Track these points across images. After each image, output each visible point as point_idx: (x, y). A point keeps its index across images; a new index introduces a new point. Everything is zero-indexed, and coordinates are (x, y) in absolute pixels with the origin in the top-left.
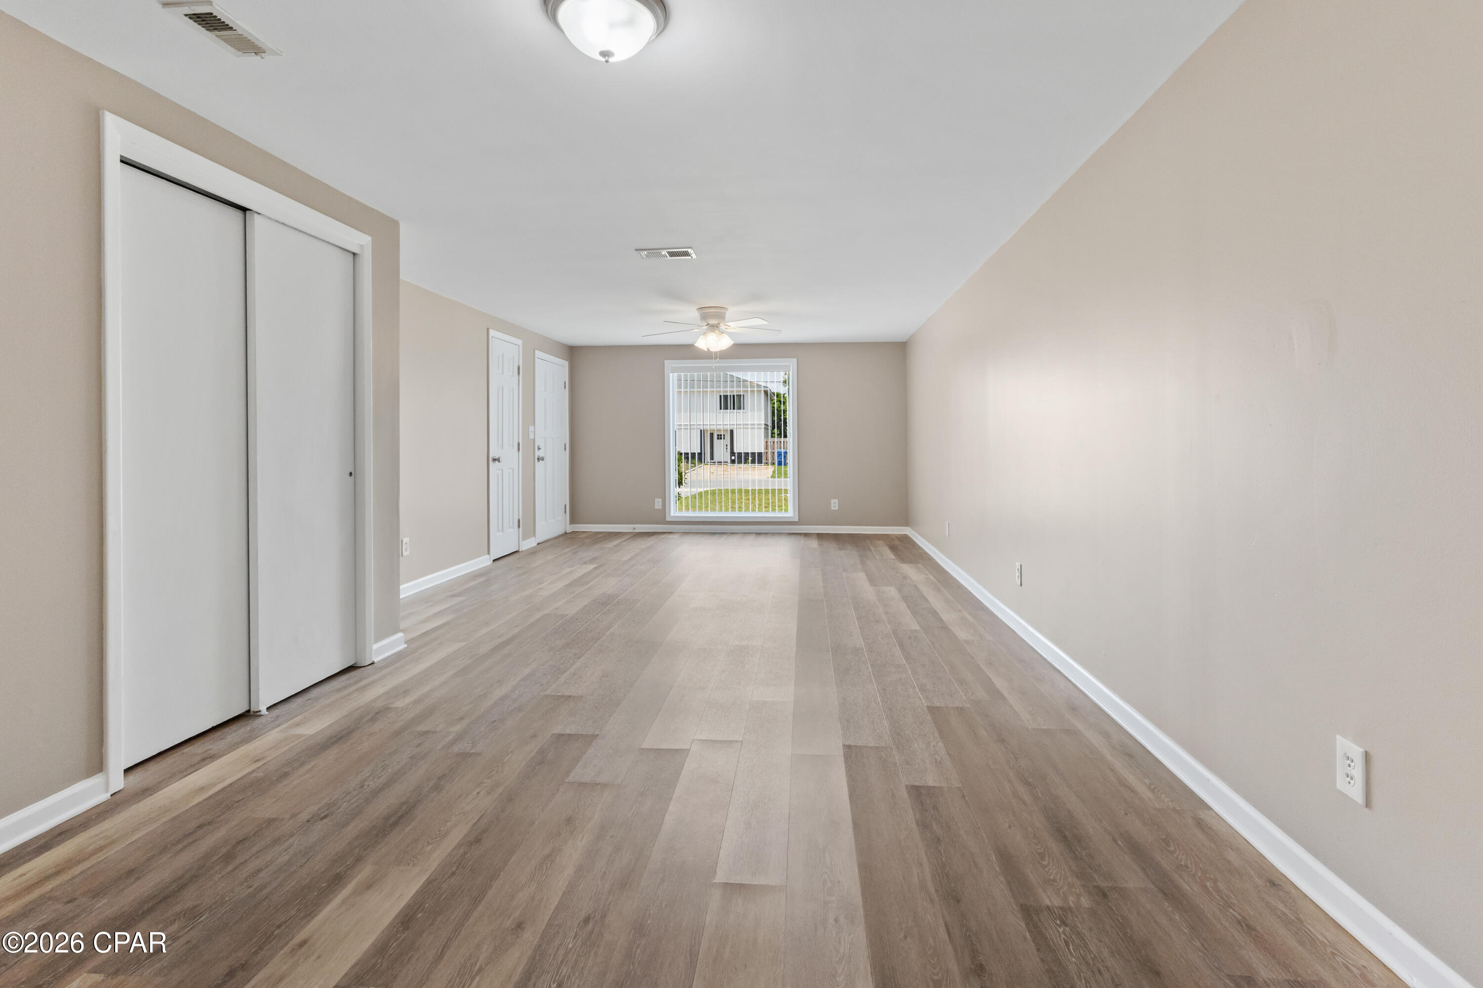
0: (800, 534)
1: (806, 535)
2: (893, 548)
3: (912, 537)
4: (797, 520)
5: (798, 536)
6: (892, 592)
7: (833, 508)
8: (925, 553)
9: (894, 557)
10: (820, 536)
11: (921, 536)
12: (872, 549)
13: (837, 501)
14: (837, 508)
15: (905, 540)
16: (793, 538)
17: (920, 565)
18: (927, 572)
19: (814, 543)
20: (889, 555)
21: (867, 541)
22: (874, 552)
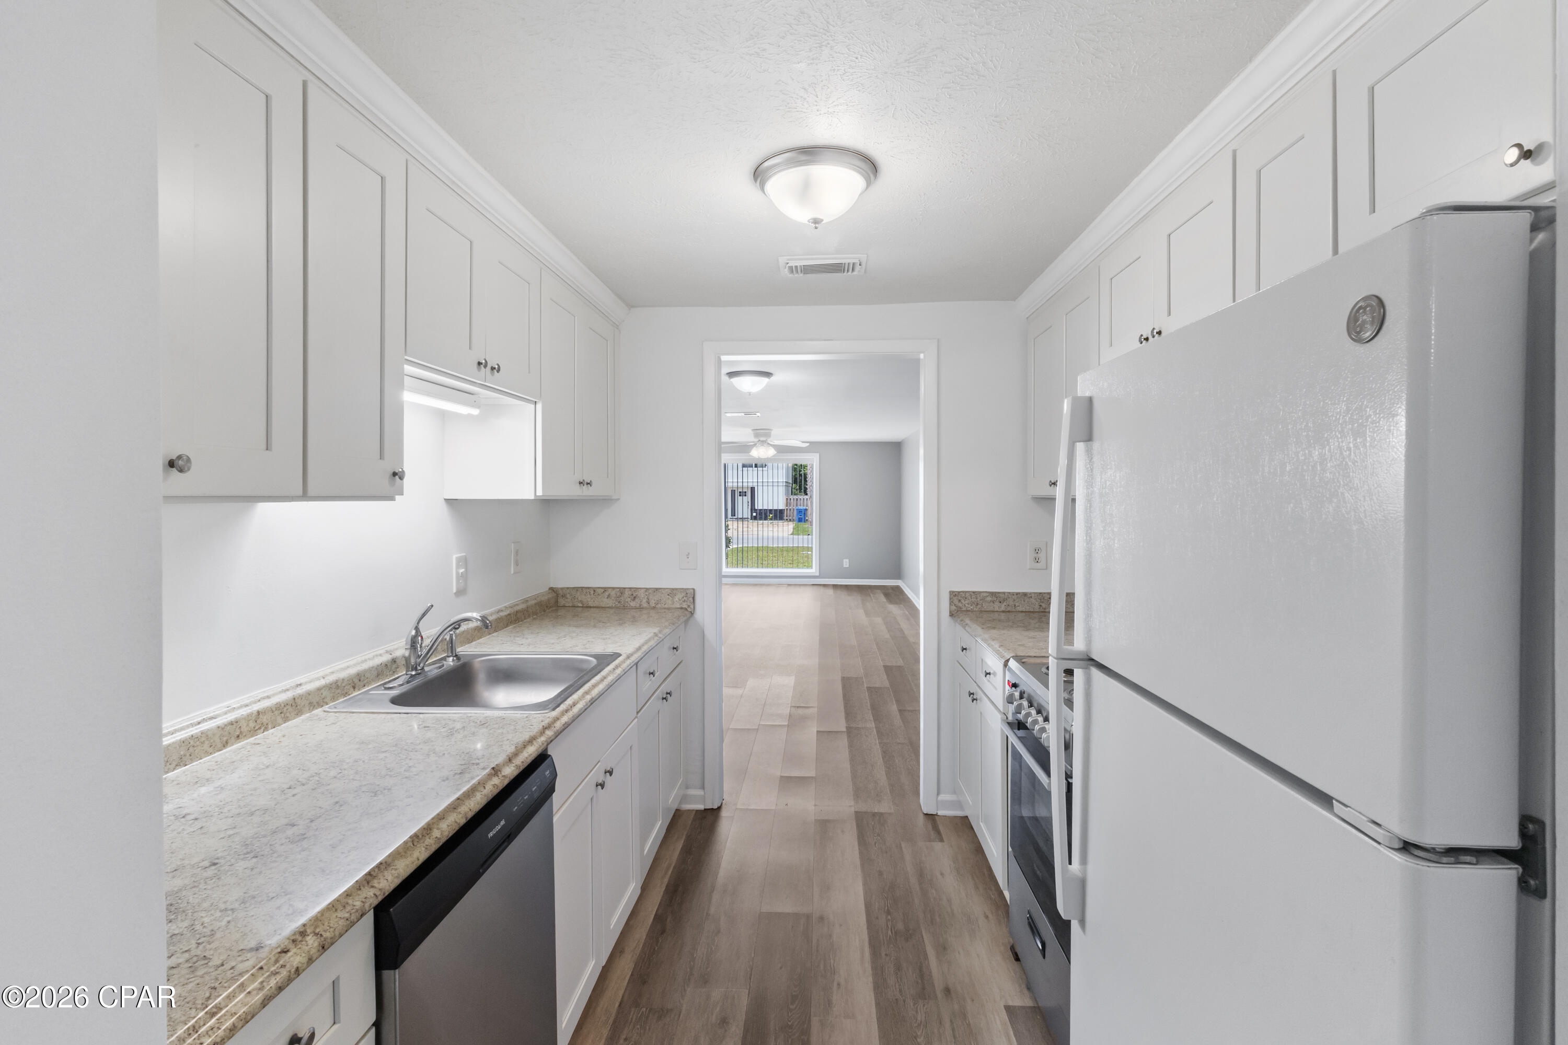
0: (820, 585)
1: (824, 586)
2: (887, 595)
3: (902, 587)
4: (818, 575)
5: (819, 587)
6: (879, 620)
7: (845, 566)
8: (908, 598)
9: (885, 600)
10: (835, 587)
11: (909, 588)
12: (872, 595)
13: (847, 560)
14: (848, 566)
15: (897, 589)
16: (815, 587)
17: (902, 606)
18: (905, 609)
19: (830, 592)
20: (883, 599)
21: (869, 590)
22: (873, 598)
